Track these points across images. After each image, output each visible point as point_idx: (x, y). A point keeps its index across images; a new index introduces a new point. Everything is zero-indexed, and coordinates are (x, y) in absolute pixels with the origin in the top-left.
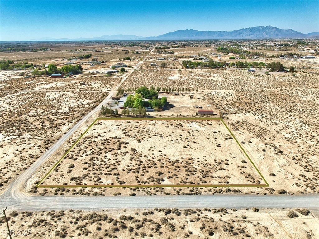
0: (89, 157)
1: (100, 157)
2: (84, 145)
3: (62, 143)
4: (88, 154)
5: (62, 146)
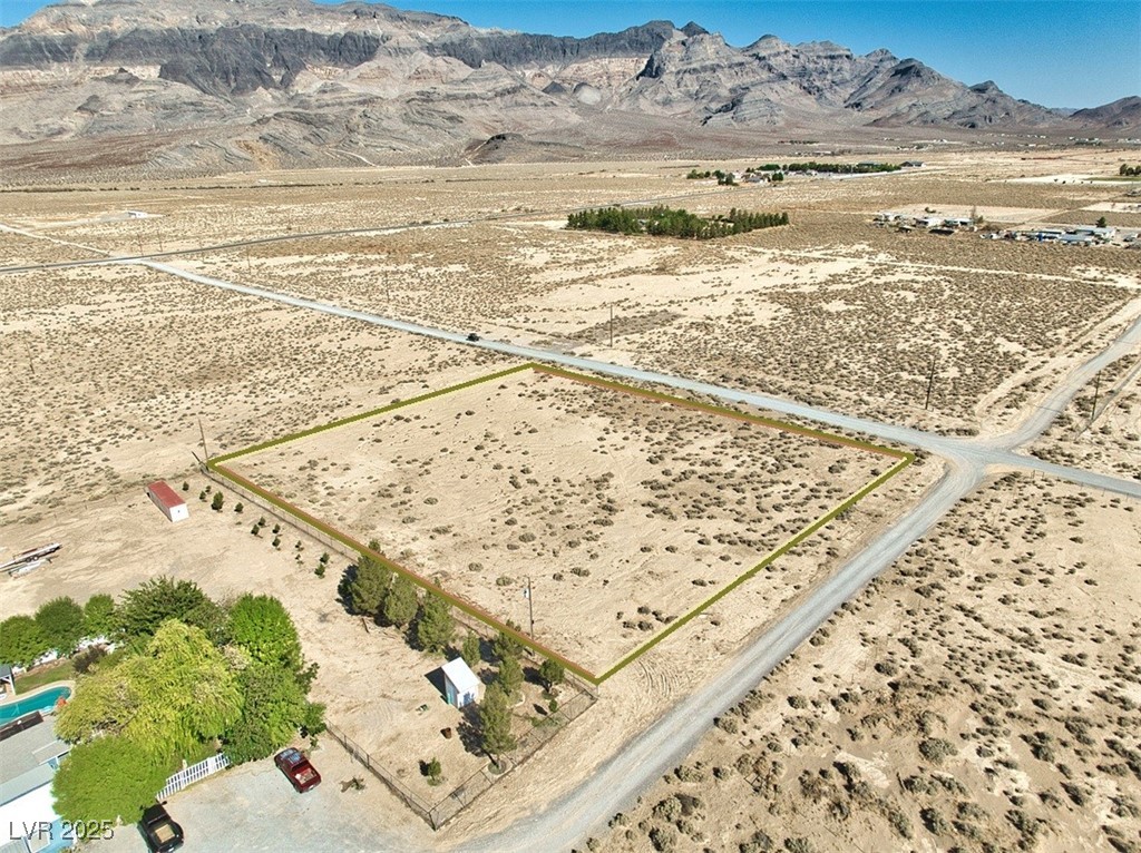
0: (783, 475)
1: (757, 468)
2: (780, 518)
3: (863, 560)
4: (783, 487)
5: (861, 542)
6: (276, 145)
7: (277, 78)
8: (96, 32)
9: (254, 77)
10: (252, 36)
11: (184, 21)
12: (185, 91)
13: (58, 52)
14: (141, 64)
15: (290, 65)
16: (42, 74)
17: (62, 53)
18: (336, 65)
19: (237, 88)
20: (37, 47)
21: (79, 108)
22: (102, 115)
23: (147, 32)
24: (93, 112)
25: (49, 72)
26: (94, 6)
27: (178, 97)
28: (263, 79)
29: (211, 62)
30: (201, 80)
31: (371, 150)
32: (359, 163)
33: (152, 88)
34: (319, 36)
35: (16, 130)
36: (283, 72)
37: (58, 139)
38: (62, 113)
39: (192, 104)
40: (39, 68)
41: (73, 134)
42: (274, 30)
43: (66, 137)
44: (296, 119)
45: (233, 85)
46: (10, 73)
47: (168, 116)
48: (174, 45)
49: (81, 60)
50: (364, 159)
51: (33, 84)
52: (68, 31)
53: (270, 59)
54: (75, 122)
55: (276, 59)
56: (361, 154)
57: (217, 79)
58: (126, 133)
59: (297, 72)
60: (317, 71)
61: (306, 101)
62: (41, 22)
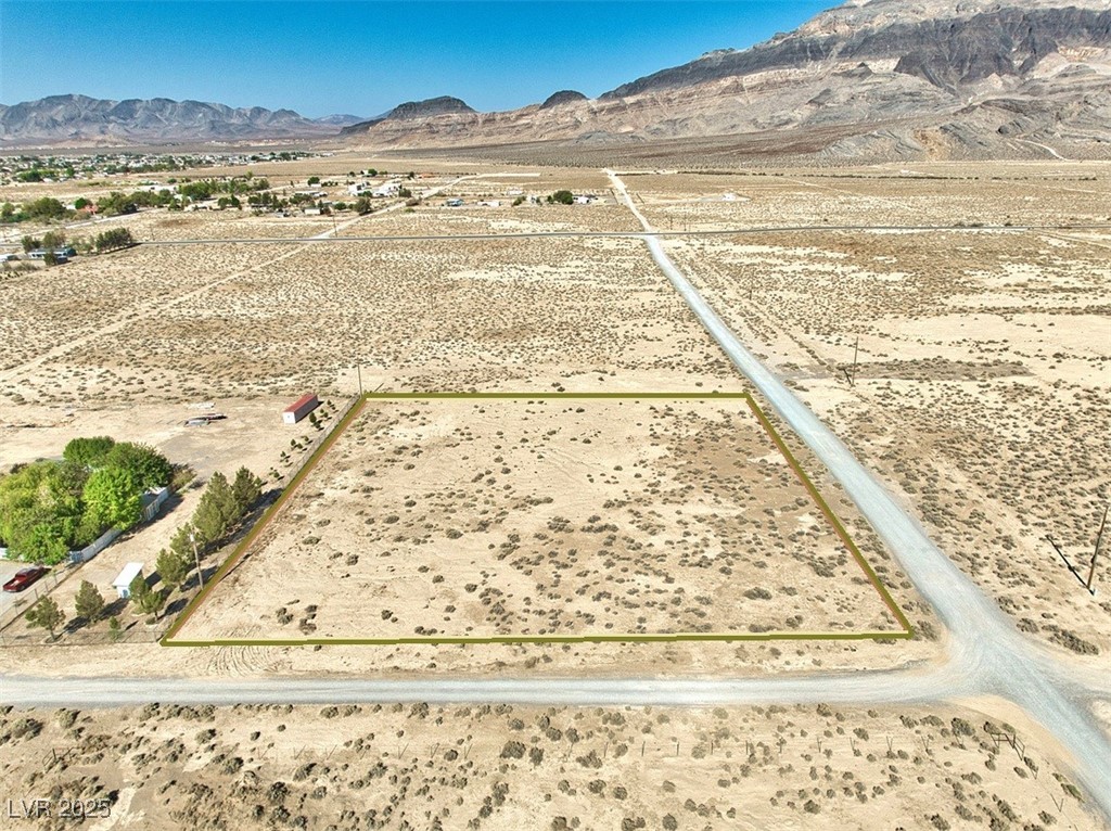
6: (955, 135)
7: (1017, 63)
8: (856, 30)
9: (991, 64)
10: (1009, 20)
11: (943, 12)
12: (910, 82)
13: (816, 51)
14: (884, 58)
15: (1037, 49)
16: (798, 71)
17: (821, 52)
18: (1096, 45)
19: (968, 76)
20: (803, 49)
21: (810, 102)
22: (826, 107)
23: (902, 26)
24: (820, 104)
25: (804, 70)
26: (865, 6)
27: (900, 87)
28: (1000, 64)
29: (952, 51)
30: (933, 70)
31: (1068, 141)
32: (1045, 155)
33: (880, 80)
34: (1090, 13)
35: (754, 122)
36: (1028, 56)
37: (782, 129)
38: (796, 106)
39: (911, 94)
40: (798, 67)
41: (796, 124)
42: (1037, 11)
43: (790, 127)
44: (1005, 107)
45: (965, 72)
46: (773, 72)
47: (883, 107)
48: (923, 37)
49: (834, 58)
50: (1053, 151)
51: (787, 81)
52: (833, 32)
53: (1018, 43)
54: (803, 113)
55: (1025, 43)
56: (1052, 146)
57: (951, 68)
58: (839, 123)
59: (1042, 56)
60: (1070, 52)
61: (1039, 87)
62: (814, 26)
